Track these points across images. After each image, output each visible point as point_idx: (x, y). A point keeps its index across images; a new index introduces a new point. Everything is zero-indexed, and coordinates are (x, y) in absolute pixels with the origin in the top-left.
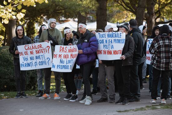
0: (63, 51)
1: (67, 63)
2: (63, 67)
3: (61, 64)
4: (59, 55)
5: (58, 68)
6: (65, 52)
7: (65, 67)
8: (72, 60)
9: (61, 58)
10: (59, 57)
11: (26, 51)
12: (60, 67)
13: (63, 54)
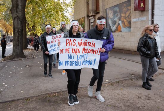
0: (70, 44)
1: (78, 58)
2: (73, 64)
3: (69, 60)
4: (66, 49)
5: (67, 64)
6: (74, 46)
7: (75, 64)
8: (85, 55)
9: (68, 53)
10: (66, 51)
11: (53, 40)
12: (68, 64)
13: (71, 48)
